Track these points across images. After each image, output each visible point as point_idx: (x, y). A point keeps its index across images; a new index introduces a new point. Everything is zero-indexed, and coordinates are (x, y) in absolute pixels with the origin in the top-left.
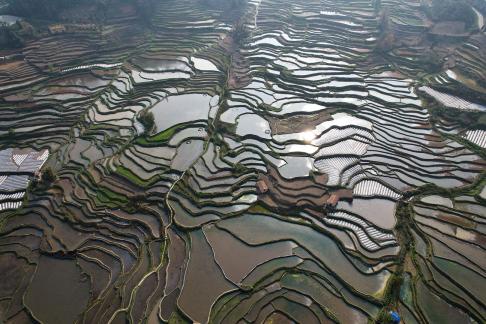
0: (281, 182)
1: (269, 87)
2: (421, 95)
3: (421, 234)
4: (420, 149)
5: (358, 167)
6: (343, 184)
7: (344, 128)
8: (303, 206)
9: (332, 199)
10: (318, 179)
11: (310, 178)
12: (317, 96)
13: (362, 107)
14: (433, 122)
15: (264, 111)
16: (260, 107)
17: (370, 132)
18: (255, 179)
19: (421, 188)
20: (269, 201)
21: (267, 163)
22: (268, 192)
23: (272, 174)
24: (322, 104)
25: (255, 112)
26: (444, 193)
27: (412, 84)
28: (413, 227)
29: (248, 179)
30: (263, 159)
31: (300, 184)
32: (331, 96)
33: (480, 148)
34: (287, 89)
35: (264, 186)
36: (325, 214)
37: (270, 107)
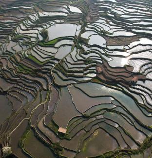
0: (109, 68)
1: (108, 23)
6: (141, 72)
7: (145, 45)
8: (119, 81)
9: (135, 79)
10: (128, 69)
11: (124, 68)
12: (133, 28)
15: (103, 34)
16: (102, 32)
18: (96, 66)
20: (102, 77)
21: (102, 59)
22: (102, 73)
23: (105, 64)
24: (135, 33)
25: (99, 34)
29: (92, 66)
30: (101, 57)
31: (118, 70)
32: (140, 29)
34: (117, 24)
35: (100, 70)
36: (130, 86)
37: (107, 32)
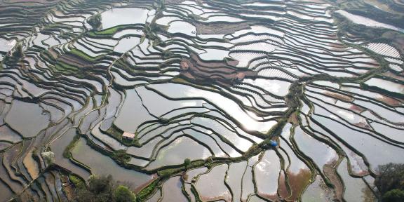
0: (199, 62)
1: (200, 4)
2: (335, 15)
3: (307, 102)
4: (322, 51)
5: (265, 60)
6: (250, 68)
7: (259, 34)
8: (215, 79)
9: (240, 75)
10: (229, 63)
11: (224, 61)
12: (240, 12)
13: (278, 22)
14: (340, 34)
15: (192, 20)
16: (190, 16)
17: (281, 38)
18: (179, 61)
19: (316, 76)
20: (189, 75)
21: (189, 51)
22: (189, 70)
23: (194, 59)
24: (244, 18)
25: (186, 21)
26: (334, 80)
27: (329, 8)
28: (302, 98)
29: (174, 62)
30: (187, 49)
31: (215, 65)
32: (253, 13)
33: (376, 54)
34: (214, 6)
35: (185, 65)
36: (232, 85)
37: (198, 17)
